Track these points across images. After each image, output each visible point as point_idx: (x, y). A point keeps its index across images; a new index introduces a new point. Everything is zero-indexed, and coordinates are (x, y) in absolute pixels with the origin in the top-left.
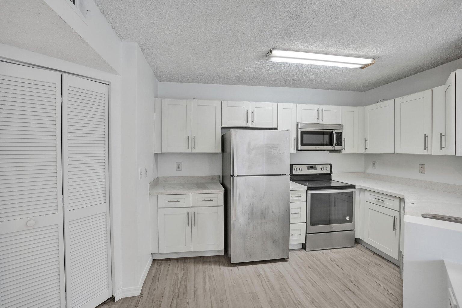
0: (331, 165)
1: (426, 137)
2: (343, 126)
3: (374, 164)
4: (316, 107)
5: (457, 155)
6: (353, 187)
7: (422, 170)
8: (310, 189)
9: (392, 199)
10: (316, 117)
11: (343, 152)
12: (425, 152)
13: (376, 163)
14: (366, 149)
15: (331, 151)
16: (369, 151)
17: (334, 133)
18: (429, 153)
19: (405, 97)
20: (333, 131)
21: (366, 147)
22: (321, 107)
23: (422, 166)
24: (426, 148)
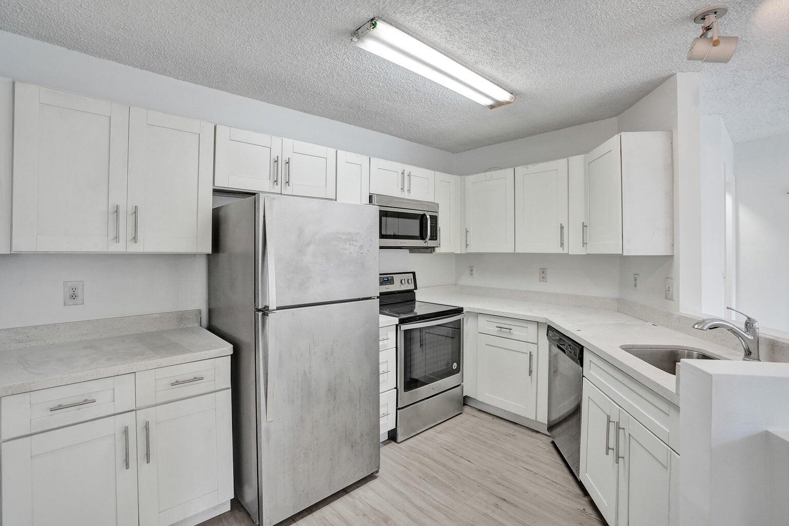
0: (414, 273)
1: (562, 228)
2: (438, 205)
3: (472, 270)
4: (399, 167)
5: (624, 255)
6: (459, 311)
7: (543, 278)
8: (402, 321)
9: (525, 325)
10: (400, 187)
11: (437, 250)
12: (560, 251)
13: (474, 269)
14: (467, 245)
15: (412, 249)
16: (473, 249)
17: (428, 217)
18: (566, 251)
19: (530, 166)
20: (426, 213)
21: (468, 243)
22: (408, 168)
23: (543, 271)
24: (562, 244)
